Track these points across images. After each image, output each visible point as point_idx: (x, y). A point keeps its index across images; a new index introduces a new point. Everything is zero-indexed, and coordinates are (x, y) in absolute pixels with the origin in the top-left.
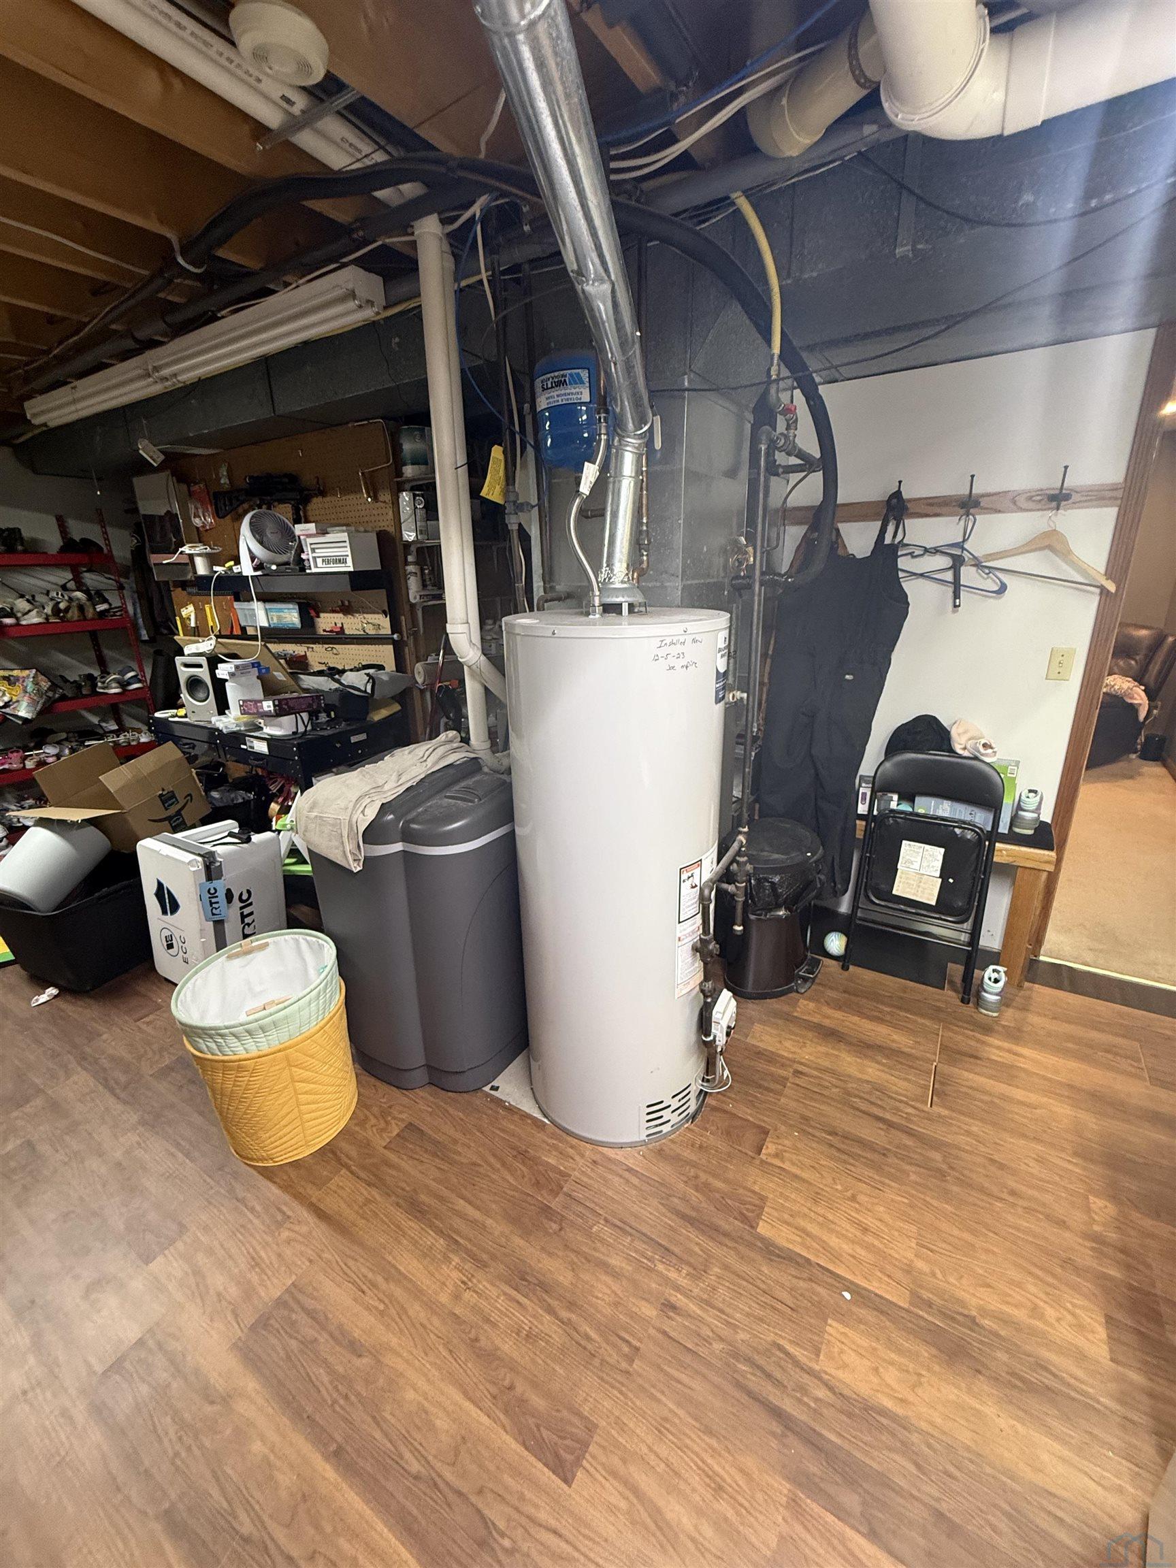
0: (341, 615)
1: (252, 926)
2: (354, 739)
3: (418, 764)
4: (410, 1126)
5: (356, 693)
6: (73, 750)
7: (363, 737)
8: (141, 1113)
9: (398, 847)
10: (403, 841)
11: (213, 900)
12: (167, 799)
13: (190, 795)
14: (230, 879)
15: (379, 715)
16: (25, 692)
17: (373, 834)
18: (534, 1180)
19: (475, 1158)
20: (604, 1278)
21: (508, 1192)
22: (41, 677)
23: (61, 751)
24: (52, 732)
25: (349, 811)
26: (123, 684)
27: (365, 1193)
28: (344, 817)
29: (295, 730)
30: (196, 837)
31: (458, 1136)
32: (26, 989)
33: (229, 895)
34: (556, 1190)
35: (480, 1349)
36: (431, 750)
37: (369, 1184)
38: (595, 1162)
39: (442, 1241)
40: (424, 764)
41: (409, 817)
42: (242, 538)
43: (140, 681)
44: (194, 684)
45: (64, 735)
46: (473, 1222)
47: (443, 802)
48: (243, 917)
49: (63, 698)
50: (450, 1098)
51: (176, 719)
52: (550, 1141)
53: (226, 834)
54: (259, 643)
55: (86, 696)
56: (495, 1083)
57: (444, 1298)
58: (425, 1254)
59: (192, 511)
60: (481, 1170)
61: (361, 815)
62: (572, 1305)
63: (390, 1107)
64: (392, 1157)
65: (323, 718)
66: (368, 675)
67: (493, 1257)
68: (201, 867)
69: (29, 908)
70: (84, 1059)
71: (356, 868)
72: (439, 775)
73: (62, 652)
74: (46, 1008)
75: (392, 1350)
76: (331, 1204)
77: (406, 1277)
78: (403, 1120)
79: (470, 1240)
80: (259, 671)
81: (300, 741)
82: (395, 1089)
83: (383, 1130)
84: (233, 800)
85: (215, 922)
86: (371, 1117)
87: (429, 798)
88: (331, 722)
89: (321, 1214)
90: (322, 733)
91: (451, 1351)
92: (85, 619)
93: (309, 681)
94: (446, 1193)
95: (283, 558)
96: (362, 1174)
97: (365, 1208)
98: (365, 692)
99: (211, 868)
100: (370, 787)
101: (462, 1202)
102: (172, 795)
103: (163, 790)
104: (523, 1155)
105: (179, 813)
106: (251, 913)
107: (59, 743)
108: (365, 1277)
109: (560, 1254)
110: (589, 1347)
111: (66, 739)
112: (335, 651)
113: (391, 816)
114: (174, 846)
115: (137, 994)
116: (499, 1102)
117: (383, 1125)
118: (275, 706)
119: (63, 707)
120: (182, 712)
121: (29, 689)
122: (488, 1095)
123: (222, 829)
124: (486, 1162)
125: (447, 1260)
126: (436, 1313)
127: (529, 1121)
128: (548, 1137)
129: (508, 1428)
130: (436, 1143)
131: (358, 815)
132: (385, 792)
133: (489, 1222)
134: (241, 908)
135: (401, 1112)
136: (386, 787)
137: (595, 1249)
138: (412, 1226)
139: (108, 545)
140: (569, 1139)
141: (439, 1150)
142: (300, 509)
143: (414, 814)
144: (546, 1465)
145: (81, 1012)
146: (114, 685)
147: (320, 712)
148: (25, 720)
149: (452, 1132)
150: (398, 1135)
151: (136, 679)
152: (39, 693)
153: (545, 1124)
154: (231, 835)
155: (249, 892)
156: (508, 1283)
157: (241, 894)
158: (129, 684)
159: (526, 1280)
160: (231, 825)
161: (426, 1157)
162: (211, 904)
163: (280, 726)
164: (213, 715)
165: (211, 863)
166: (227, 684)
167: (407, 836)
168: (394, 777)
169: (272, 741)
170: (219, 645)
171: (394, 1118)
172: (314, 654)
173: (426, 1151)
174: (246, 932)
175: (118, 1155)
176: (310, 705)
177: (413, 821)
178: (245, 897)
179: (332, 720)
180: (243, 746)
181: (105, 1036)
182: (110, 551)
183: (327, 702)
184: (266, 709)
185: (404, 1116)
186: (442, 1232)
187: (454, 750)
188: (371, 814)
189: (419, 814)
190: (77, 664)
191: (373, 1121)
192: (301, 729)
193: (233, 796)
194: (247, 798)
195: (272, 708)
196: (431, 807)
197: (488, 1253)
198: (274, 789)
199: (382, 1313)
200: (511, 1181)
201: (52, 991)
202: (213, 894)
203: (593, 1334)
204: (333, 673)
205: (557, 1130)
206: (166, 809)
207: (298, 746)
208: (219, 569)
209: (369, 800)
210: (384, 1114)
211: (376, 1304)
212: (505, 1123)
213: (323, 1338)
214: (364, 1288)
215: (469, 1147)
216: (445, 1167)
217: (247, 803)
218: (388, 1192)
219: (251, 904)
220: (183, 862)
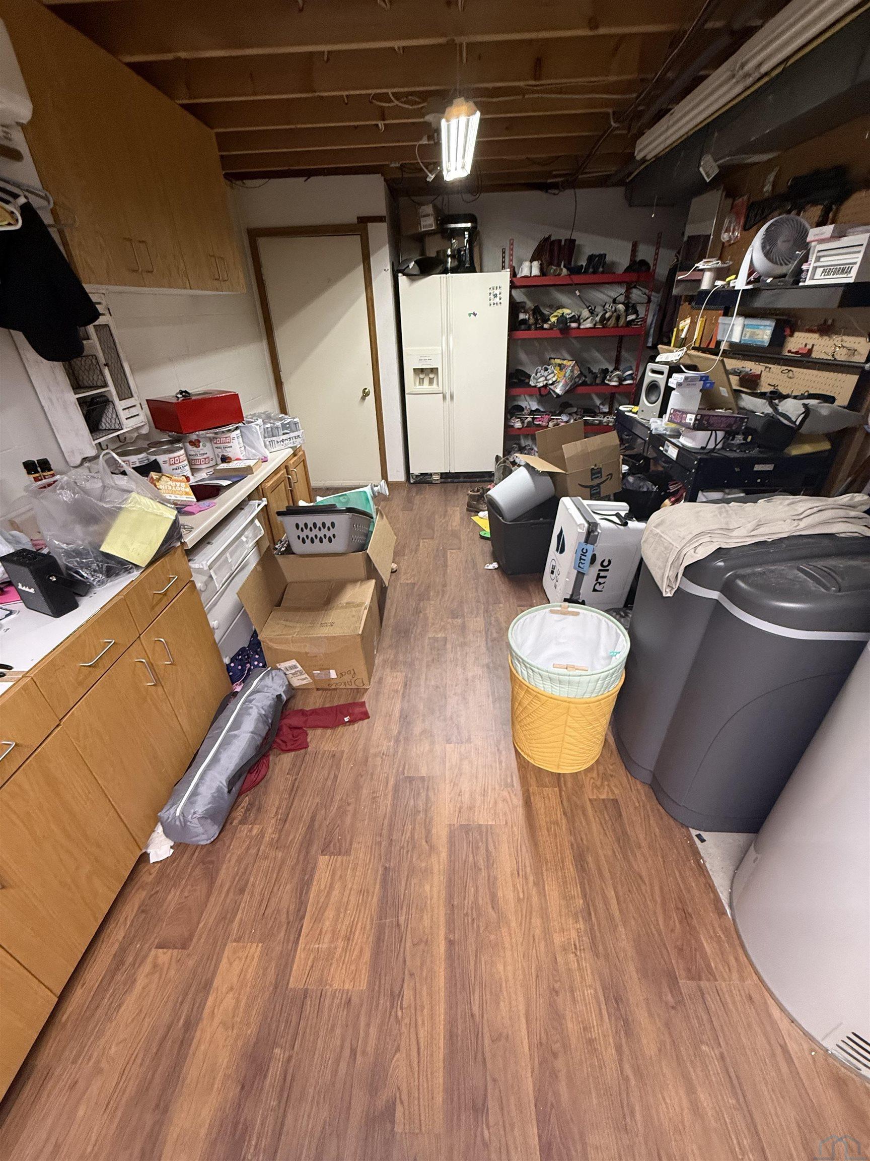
0: (816, 336)
1: (602, 586)
2: (758, 468)
3: (789, 521)
4: (615, 802)
5: (786, 422)
6: (575, 420)
7: (769, 467)
8: (490, 660)
9: (714, 595)
10: (721, 592)
11: (583, 557)
12: (595, 473)
13: (611, 474)
14: (601, 549)
15: (797, 450)
16: (565, 376)
17: (694, 572)
18: (679, 943)
19: (644, 874)
20: (682, 1092)
21: (652, 927)
22: (576, 367)
23: (569, 420)
24: (571, 406)
25: (685, 541)
26: (621, 379)
27: (559, 816)
28: (678, 546)
29: (704, 446)
30: (594, 508)
31: (644, 843)
32: (488, 557)
33: (593, 559)
34: (695, 976)
35: (555, 1001)
36: (815, 510)
37: (565, 814)
38: (750, 998)
39: (581, 901)
40: (796, 523)
41: (742, 572)
42: (750, 249)
43: (633, 379)
44: (653, 387)
45: (575, 410)
46: (611, 918)
47: (791, 572)
48: (599, 577)
49: (584, 384)
50: (658, 810)
51: (630, 414)
52: (718, 930)
53: (614, 513)
54: (718, 358)
55: (597, 385)
56: (705, 835)
57: (558, 939)
58: (566, 897)
59: (726, 225)
60: (643, 888)
61: (693, 550)
62: (638, 1072)
63: (612, 776)
64: (590, 811)
65: (739, 439)
66: (805, 405)
67: (607, 957)
68: (585, 531)
69: (501, 515)
70: (487, 611)
71: (668, 593)
72: (805, 541)
73: (598, 351)
74: (489, 572)
75: (509, 927)
76: (538, 803)
77: (545, 896)
78: (613, 793)
79: (599, 925)
80: (704, 385)
81: (705, 457)
82: (624, 767)
83: (598, 788)
84: (640, 487)
85: (579, 572)
86: (595, 771)
87: (774, 562)
88: (743, 446)
89: (528, 803)
90: (728, 454)
91: (537, 976)
92: (617, 327)
93: (749, 402)
94: (607, 874)
95: (783, 269)
96: (565, 804)
97: (552, 825)
98: (794, 423)
99: (591, 534)
100: (717, 526)
101: (613, 892)
102: (599, 471)
103: (595, 466)
104: (686, 917)
105: (599, 485)
106: (605, 577)
107: (570, 414)
108: (525, 866)
109: (659, 1025)
110: (628, 1120)
111: (576, 413)
112: (791, 374)
113: (722, 564)
114: (578, 509)
115: (528, 591)
116: (696, 853)
117: (599, 783)
118: (696, 419)
119: (581, 390)
120: (636, 409)
121: (567, 375)
122: (690, 837)
123: (614, 508)
124: (651, 885)
125: (576, 916)
126: (546, 941)
127: (712, 895)
128: (720, 926)
129: (534, 1075)
130: (625, 833)
131: (689, 550)
132: (730, 537)
133: (621, 929)
134: (600, 570)
135: (616, 786)
136: (735, 533)
137: (692, 1062)
138: (571, 869)
139: (655, 265)
140: (740, 951)
141: (623, 839)
142: (831, 210)
143: (748, 571)
144: (540, 1136)
145: (500, 585)
146: (615, 379)
147: (738, 434)
148: (558, 396)
149: (641, 837)
150: (603, 800)
151: (631, 377)
152: (571, 378)
153: (725, 913)
154: (618, 515)
155: (610, 562)
156: (604, 989)
157: (604, 561)
158: (625, 380)
159: (618, 1004)
160: (623, 508)
161: (610, 833)
162: (581, 559)
163: (693, 439)
164: (654, 417)
165: (593, 531)
166: (673, 392)
167: (728, 589)
168: (750, 526)
169: (682, 450)
170: (687, 357)
171: (608, 785)
172: (769, 374)
173: (614, 830)
174: (596, 588)
175: (470, 675)
176: (730, 425)
177: (743, 578)
178: (605, 564)
179: (747, 443)
180: (661, 448)
181: (501, 605)
182: (654, 270)
183: (750, 425)
184: (688, 421)
185: (616, 791)
186: (585, 896)
187: (847, 519)
188: (703, 553)
189: (754, 574)
190: (603, 360)
191: (595, 775)
192: (711, 446)
193: (642, 484)
194: (650, 489)
195: (692, 422)
196: (772, 571)
197: (605, 949)
198: (672, 488)
199: (519, 900)
200: (660, 923)
201: (495, 565)
202: (584, 553)
203: (638, 1116)
204: (775, 396)
205: (732, 929)
206: (592, 480)
207: (700, 461)
208: (719, 283)
209: (709, 539)
210: (605, 777)
211: (521, 891)
212: (688, 873)
213: (484, 873)
214: (521, 873)
215: (646, 861)
216: (620, 856)
217: (649, 492)
218: (572, 831)
219: (607, 570)
220: (576, 523)
